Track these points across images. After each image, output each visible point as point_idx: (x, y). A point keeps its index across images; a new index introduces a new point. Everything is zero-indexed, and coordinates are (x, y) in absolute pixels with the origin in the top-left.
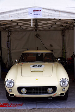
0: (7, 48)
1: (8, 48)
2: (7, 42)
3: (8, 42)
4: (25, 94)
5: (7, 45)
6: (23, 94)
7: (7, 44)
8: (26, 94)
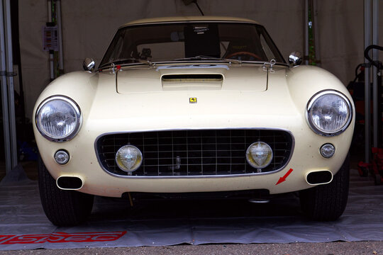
0: (45, 55)
1: (51, 52)
2: (48, 24)
3: (53, 24)
4: (134, 173)
5: (48, 40)
6: (126, 173)
7: (48, 33)
8: (139, 172)
